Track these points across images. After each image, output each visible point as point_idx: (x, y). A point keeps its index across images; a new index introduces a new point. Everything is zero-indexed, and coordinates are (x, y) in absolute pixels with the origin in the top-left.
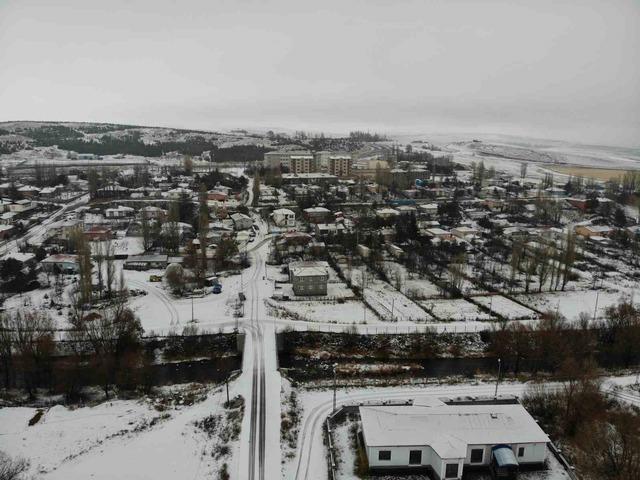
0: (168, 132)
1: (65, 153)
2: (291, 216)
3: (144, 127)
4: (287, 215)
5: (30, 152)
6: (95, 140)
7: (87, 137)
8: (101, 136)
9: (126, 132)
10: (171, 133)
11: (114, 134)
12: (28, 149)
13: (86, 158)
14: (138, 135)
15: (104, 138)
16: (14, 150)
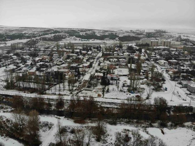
0: (102, 31)
1: (78, 39)
2: (167, 63)
3: (95, 30)
4: (165, 63)
5: (69, 38)
6: (84, 34)
7: (81, 34)
8: (85, 33)
9: (91, 32)
10: (103, 32)
11: (88, 32)
12: (68, 37)
13: (85, 40)
14: (94, 33)
15: (86, 34)
16: (65, 38)
